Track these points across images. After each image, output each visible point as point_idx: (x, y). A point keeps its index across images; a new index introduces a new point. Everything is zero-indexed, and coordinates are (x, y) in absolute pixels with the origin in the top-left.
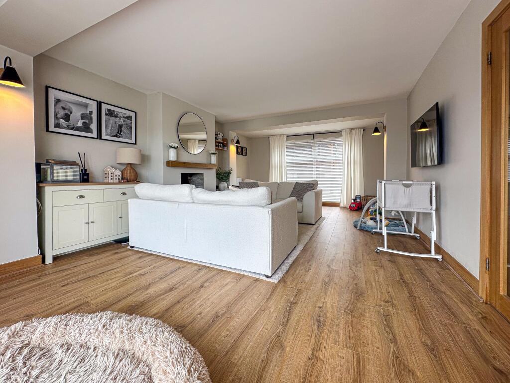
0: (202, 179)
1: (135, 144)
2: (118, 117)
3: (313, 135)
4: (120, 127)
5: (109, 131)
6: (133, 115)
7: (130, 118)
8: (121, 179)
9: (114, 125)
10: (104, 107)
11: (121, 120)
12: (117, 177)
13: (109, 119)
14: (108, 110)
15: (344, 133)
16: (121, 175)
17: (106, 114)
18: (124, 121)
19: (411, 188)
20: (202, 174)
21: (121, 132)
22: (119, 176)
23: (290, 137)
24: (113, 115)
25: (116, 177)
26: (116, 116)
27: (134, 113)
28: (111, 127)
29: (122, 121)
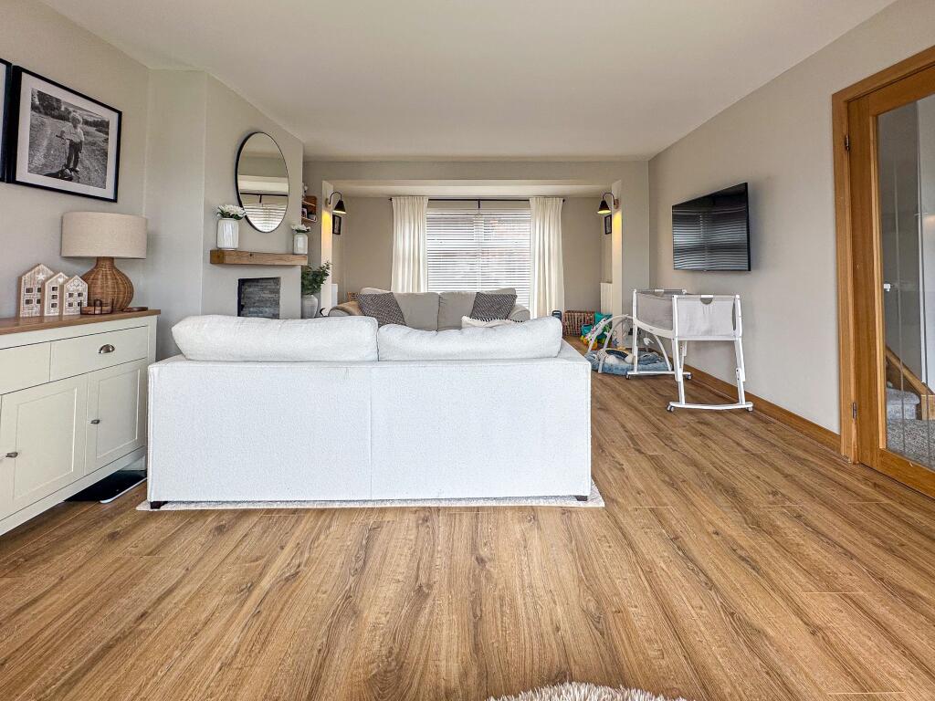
0: (277, 292)
1: (115, 200)
2: (68, 120)
3: (479, 201)
4: (75, 148)
5: (40, 159)
6: (112, 118)
7: (102, 126)
8: (85, 304)
9: (57, 141)
10: (29, 86)
11: (79, 130)
12: (75, 300)
13: (43, 124)
14: (42, 96)
15: (532, 202)
16: (85, 294)
17: (34, 107)
18: (86, 133)
19: (711, 305)
20: (276, 280)
21: (76, 165)
22: (80, 295)
23: (434, 201)
24: (56, 113)
25: (71, 300)
26: (63, 117)
27: (116, 115)
28: (49, 148)
29: (79, 134)
